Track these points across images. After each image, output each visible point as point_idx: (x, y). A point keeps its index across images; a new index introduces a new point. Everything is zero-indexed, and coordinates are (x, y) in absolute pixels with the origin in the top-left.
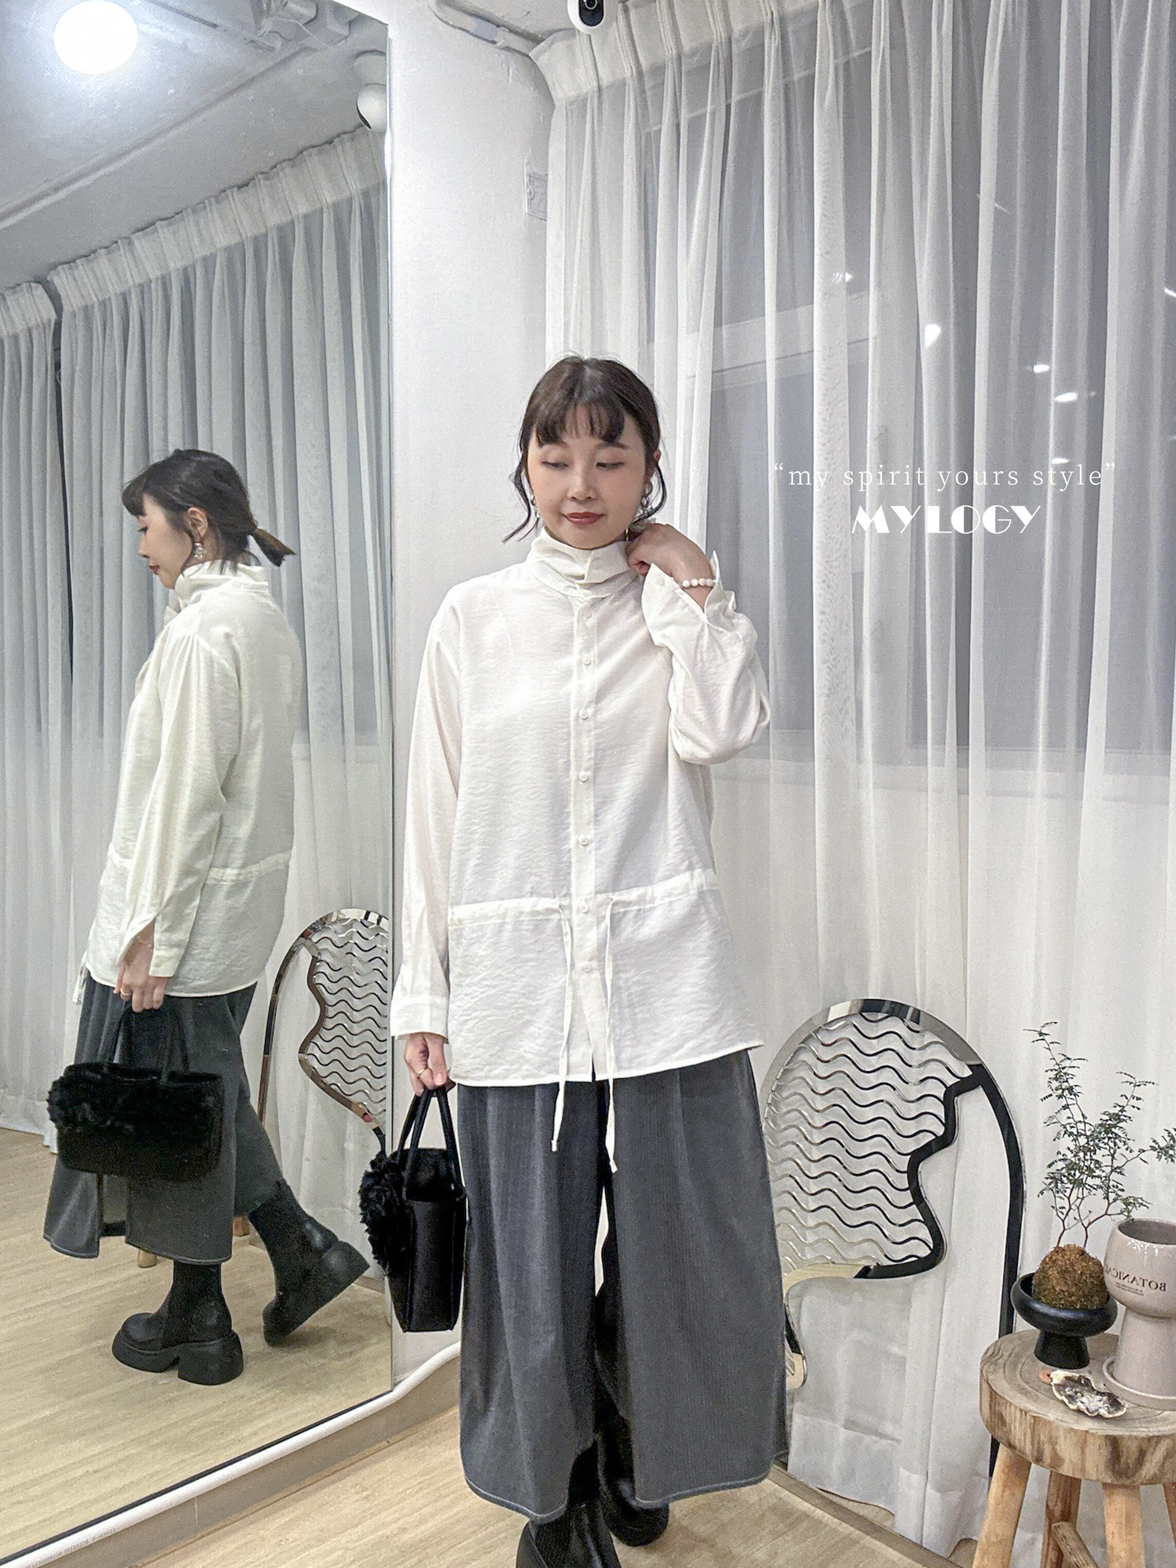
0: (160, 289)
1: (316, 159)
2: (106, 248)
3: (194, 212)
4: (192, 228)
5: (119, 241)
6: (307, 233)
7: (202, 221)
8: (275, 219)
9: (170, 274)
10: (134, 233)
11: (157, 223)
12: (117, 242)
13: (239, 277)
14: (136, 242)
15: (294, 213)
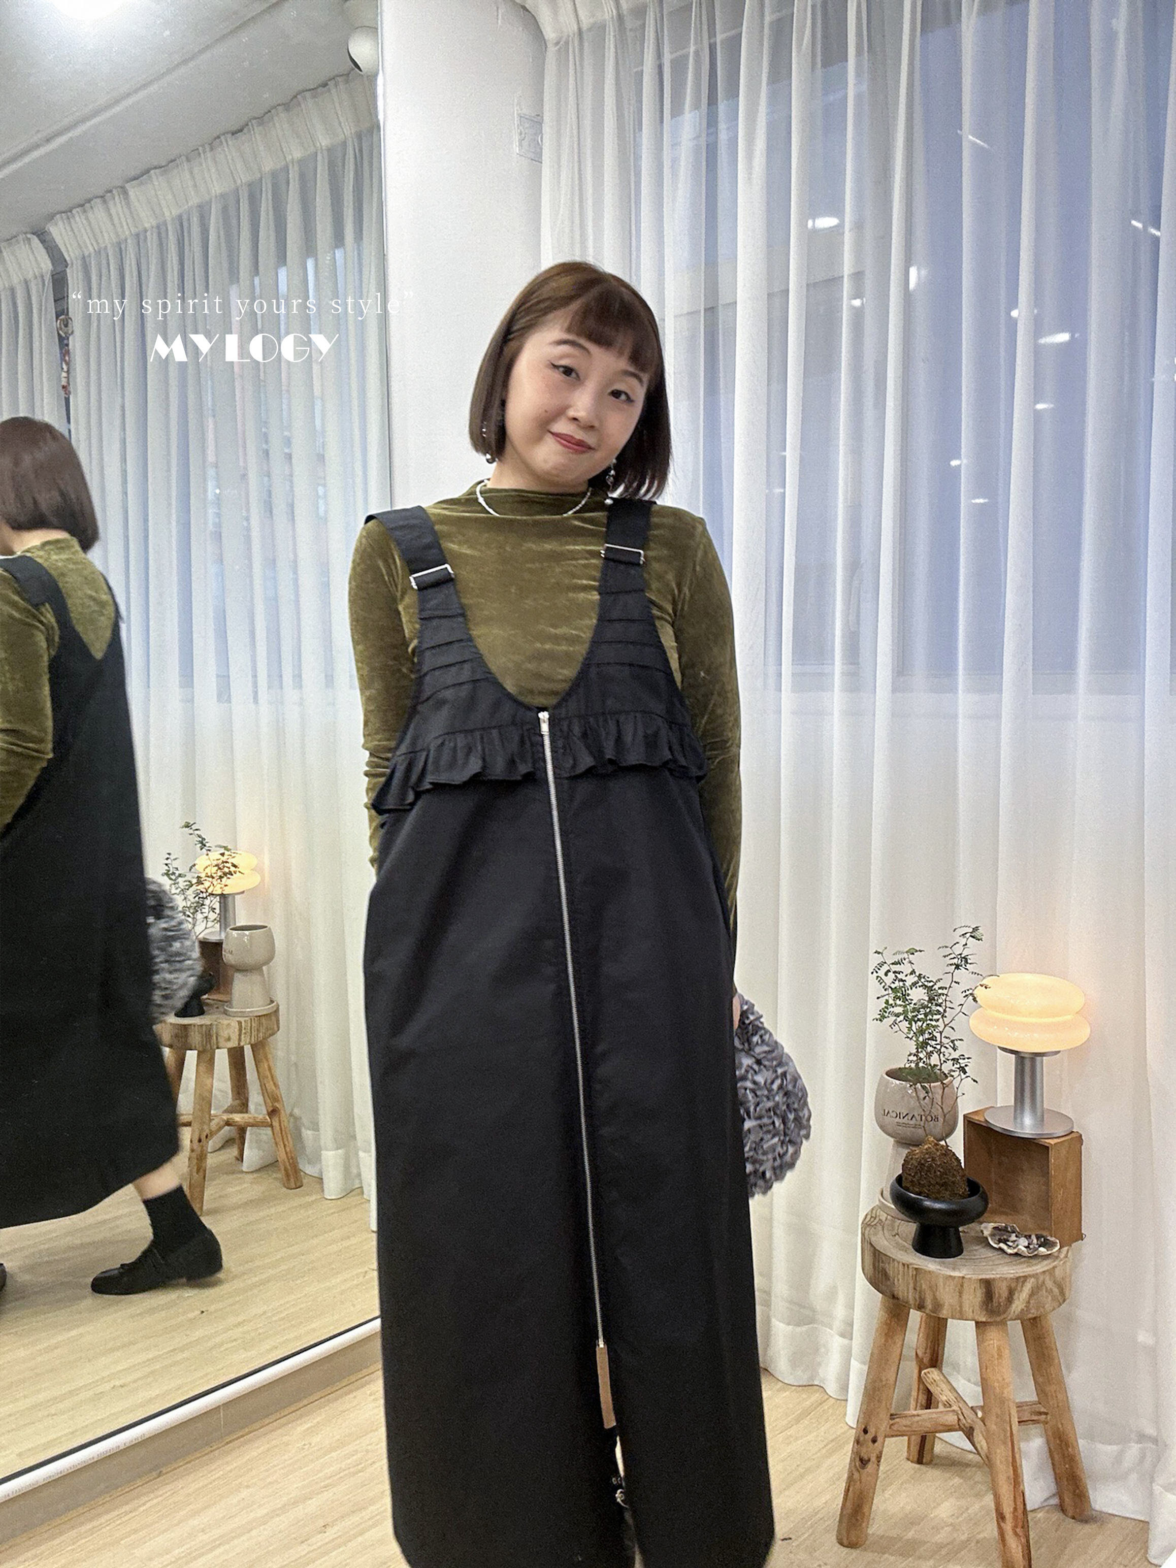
0: (155, 236)
1: (310, 102)
2: (102, 197)
3: (188, 160)
4: (187, 172)
5: (114, 191)
6: (302, 176)
7: (196, 170)
8: (269, 165)
9: (165, 223)
10: (128, 182)
11: (152, 172)
12: (110, 191)
13: (234, 222)
14: (130, 193)
15: (289, 158)
